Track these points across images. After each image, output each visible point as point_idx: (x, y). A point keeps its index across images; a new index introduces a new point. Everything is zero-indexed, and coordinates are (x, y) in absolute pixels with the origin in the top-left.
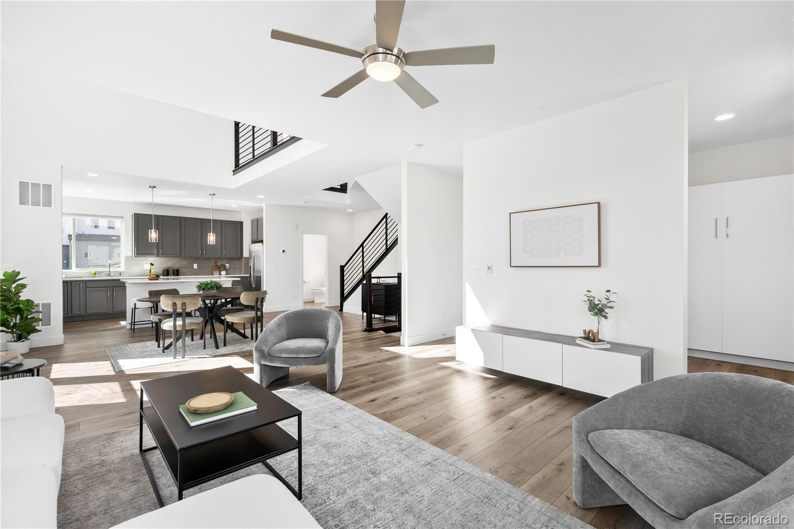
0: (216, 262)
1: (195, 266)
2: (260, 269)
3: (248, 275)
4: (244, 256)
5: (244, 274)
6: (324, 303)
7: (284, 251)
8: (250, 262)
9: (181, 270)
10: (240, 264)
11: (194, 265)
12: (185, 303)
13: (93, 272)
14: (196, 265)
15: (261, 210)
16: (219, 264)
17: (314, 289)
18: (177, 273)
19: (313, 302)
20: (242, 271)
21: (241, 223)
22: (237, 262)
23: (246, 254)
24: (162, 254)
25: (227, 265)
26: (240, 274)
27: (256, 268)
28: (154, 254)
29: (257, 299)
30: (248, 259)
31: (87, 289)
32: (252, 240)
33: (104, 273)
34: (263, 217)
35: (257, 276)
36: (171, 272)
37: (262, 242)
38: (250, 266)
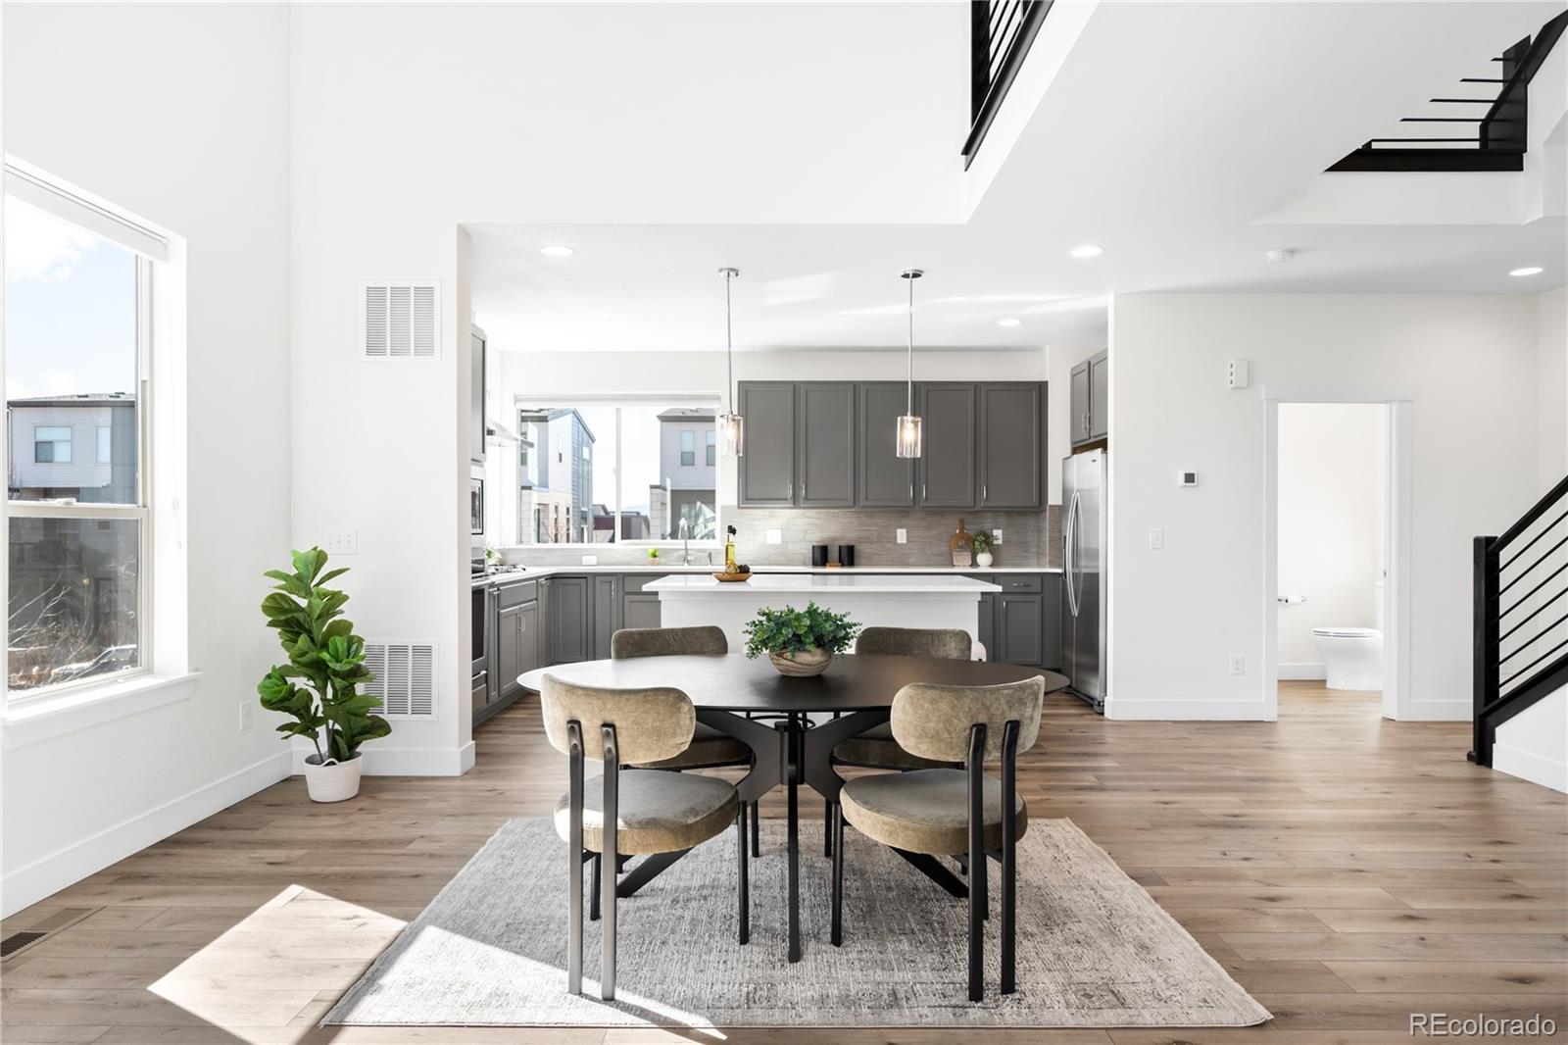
0: (962, 522)
1: (902, 536)
2: (1094, 546)
3: (1060, 571)
4: (1050, 503)
5: (1050, 567)
6: (1375, 696)
7: (1190, 478)
8: (1063, 524)
9: (862, 549)
10: (1039, 530)
11: (899, 530)
12: (612, 726)
13: (651, 551)
14: (904, 531)
15: (1098, 326)
16: (971, 529)
17: (1326, 634)
18: (849, 556)
19: (1324, 682)
20: (1043, 554)
21: (1041, 388)
22: (1031, 522)
23: (1054, 498)
24: (806, 498)
25: (998, 533)
26: (1039, 565)
27: (1082, 545)
28: (787, 499)
29: (981, 730)
30: (1062, 510)
31: (626, 597)
32: (1073, 443)
33: (676, 554)
34: (1106, 350)
35: (1086, 574)
36: (834, 554)
37: (1102, 444)
38: (1065, 537)
